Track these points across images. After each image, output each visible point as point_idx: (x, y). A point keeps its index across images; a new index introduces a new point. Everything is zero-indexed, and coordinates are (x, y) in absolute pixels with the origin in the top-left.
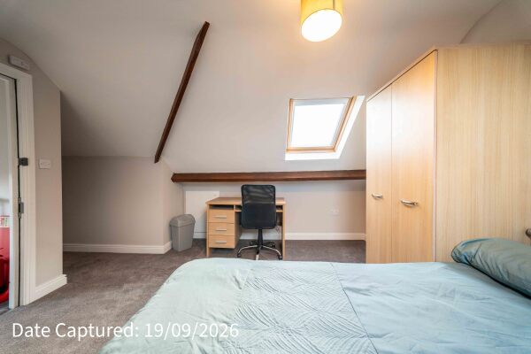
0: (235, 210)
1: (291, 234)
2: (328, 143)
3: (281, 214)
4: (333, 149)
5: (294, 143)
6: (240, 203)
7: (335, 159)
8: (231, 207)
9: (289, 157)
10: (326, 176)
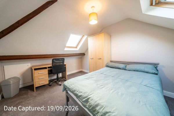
0: (48, 69)
1: (69, 73)
2: (75, 46)
3: (65, 67)
4: (76, 47)
5: (67, 45)
6: (51, 65)
7: (77, 50)
8: (46, 68)
9: (66, 49)
10: (74, 55)
